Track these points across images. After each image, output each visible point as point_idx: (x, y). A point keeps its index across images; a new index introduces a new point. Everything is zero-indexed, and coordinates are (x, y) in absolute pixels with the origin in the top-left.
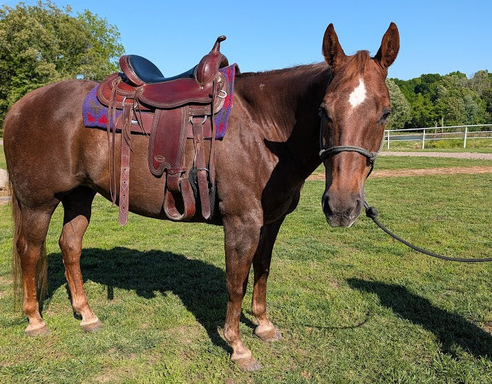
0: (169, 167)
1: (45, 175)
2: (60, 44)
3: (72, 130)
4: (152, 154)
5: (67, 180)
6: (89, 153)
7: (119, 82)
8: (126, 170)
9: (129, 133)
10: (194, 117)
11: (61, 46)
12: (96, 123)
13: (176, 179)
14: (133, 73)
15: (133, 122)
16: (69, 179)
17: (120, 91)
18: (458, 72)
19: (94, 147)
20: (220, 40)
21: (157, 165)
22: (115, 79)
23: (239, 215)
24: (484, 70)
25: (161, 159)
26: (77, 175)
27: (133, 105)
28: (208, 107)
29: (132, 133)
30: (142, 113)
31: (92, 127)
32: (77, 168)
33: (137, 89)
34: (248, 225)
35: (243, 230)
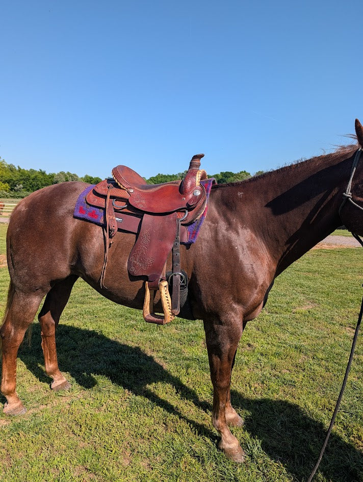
1: (44, 264)
16: (65, 267)
18: (245, 171)
19: (90, 240)
34: (226, 326)
35: (221, 331)
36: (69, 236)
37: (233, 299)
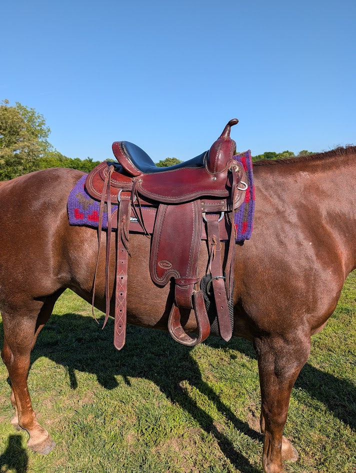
0: (177, 276)
1: (20, 277)
3: (53, 224)
4: (155, 259)
6: (73, 254)
7: (112, 172)
8: (123, 278)
9: (127, 233)
10: (207, 213)
12: (85, 221)
13: (187, 292)
14: (130, 162)
15: (131, 219)
16: (49, 282)
17: (114, 182)
18: (287, 152)
19: (79, 247)
20: (232, 123)
21: (161, 273)
22: (107, 169)
24: (306, 150)
25: (166, 266)
26: (59, 277)
27: (132, 199)
28: (224, 202)
29: (131, 232)
30: (143, 209)
31: (79, 225)
32: (59, 269)
33: (134, 179)
34: (294, 346)
35: (286, 352)
36: (51, 240)
37: (305, 311)
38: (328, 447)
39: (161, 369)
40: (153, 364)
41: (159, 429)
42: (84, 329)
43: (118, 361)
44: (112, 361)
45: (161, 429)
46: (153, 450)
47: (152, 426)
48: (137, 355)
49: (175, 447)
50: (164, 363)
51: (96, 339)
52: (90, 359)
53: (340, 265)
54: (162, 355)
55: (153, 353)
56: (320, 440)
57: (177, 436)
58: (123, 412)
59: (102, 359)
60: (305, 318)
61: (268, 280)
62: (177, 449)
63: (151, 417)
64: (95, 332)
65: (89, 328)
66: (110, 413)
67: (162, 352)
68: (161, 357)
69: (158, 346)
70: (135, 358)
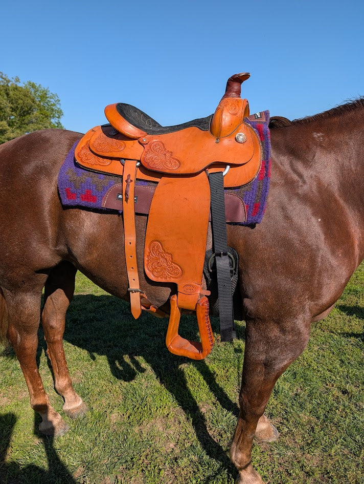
2: (11, 108)
5: (46, 255)
11: (13, 110)
12: (78, 201)
23: (279, 322)
26: (58, 249)
32: (57, 242)
34: (290, 337)
35: (281, 343)
37: (308, 298)
38: (317, 429)
39: (154, 349)
40: (146, 345)
41: (144, 409)
42: (81, 310)
43: (110, 342)
44: (105, 341)
45: (146, 409)
46: (136, 429)
47: (138, 406)
48: (131, 336)
49: (159, 427)
50: (157, 344)
51: (92, 320)
52: (83, 340)
53: (352, 247)
54: (156, 336)
55: (148, 334)
56: (309, 422)
57: (161, 416)
58: (110, 391)
59: (95, 340)
60: (307, 307)
61: (269, 259)
62: (161, 429)
63: (138, 397)
64: (90, 312)
65: (85, 309)
66: (96, 392)
67: (157, 333)
68: (155, 338)
69: (154, 327)
70: (128, 339)
